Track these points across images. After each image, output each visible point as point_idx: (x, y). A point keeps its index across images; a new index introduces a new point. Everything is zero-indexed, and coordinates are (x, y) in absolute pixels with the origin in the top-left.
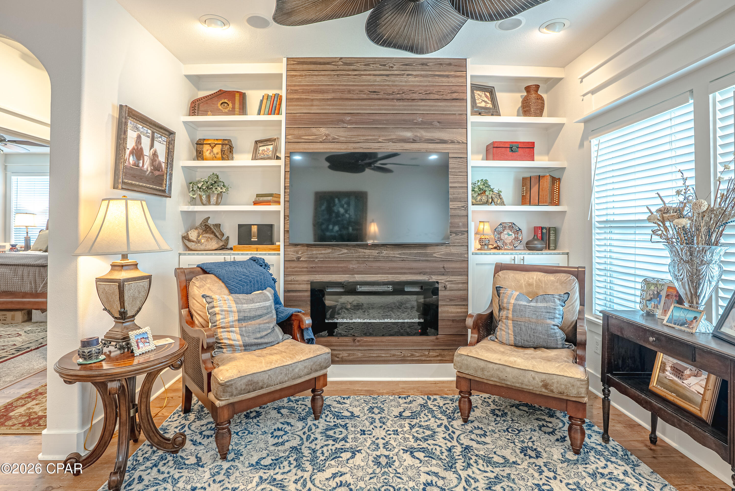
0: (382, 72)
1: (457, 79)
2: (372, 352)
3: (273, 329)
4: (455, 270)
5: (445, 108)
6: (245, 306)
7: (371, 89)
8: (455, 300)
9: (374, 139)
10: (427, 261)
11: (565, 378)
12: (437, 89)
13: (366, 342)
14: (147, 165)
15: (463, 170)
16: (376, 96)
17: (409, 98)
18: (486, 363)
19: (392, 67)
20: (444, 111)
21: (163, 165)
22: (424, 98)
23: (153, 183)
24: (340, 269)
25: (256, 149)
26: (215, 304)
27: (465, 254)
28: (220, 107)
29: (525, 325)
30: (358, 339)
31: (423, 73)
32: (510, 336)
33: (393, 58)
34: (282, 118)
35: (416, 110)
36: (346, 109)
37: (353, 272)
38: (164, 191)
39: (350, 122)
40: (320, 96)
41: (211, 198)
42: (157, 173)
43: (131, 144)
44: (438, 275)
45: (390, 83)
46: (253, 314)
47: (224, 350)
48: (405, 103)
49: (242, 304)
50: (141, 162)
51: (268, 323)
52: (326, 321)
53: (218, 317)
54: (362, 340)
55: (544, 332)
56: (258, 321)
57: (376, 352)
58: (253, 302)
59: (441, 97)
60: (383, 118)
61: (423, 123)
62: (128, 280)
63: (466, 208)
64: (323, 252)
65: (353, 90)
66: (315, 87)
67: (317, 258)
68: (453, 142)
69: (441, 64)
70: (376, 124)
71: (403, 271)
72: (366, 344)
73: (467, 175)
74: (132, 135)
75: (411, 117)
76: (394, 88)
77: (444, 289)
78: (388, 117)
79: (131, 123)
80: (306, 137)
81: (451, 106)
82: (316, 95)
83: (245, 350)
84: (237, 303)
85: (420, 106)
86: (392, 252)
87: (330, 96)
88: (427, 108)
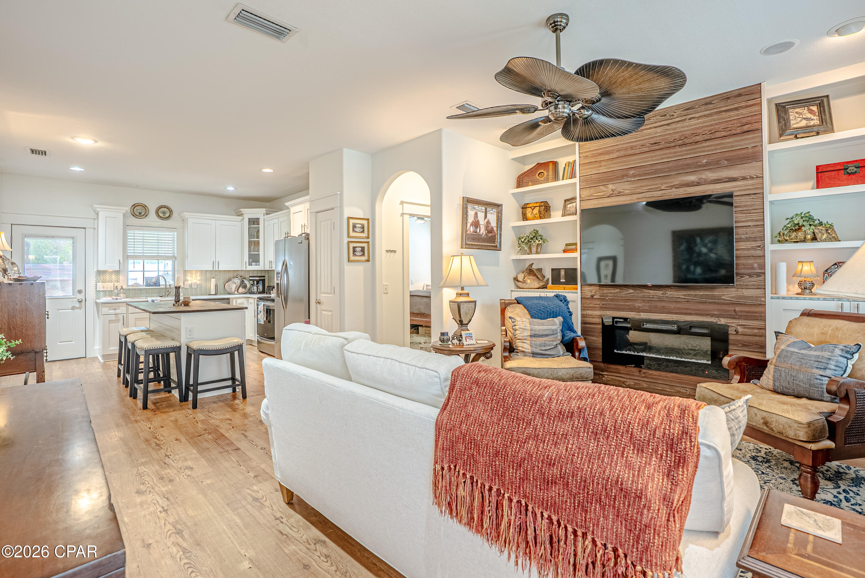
0: (663, 123)
1: (749, 109)
2: (657, 385)
3: (556, 346)
4: (749, 314)
5: (734, 144)
6: (536, 327)
7: (652, 141)
8: (749, 346)
9: (656, 188)
10: (715, 303)
11: (784, 418)
12: (724, 125)
13: (651, 374)
14: (482, 231)
15: (758, 207)
16: (657, 147)
17: (691, 141)
18: (719, 396)
19: (673, 115)
20: (732, 147)
21: (495, 229)
22: (709, 138)
23: (488, 242)
24: (627, 307)
25: (565, 207)
26: (516, 323)
27: (762, 297)
28: (538, 177)
29: (784, 371)
30: (644, 371)
31: (706, 113)
32: (770, 380)
33: (674, 106)
34: (576, 180)
35: (700, 152)
36: (630, 164)
37: (639, 310)
38: (496, 246)
39: (634, 176)
40: (607, 157)
41: (532, 249)
42: (490, 235)
43: (471, 219)
44: (728, 318)
45: (671, 132)
46: (541, 333)
47: (519, 354)
48: (688, 148)
49: (535, 325)
50: (478, 229)
51: (552, 341)
52: (615, 351)
53: (518, 332)
54: (647, 372)
55: (805, 380)
56: (545, 339)
57: (661, 386)
58: (543, 325)
59: (729, 133)
60: (665, 166)
61: (708, 164)
62: (462, 302)
63: (763, 247)
64: (612, 291)
65: (635, 146)
66: (602, 151)
67: (607, 296)
68: (744, 178)
69: (728, 98)
70: (658, 173)
71: (689, 311)
72: (651, 376)
73: (763, 212)
74: (471, 214)
75: (695, 161)
76: (676, 135)
77: (735, 333)
78: (670, 165)
79: (470, 206)
80: (597, 194)
81: (742, 140)
82: (602, 157)
83: (533, 356)
84: (531, 324)
85: (704, 147)
86: (676, 293)
87: (615, 155)
88: (713, 148)
